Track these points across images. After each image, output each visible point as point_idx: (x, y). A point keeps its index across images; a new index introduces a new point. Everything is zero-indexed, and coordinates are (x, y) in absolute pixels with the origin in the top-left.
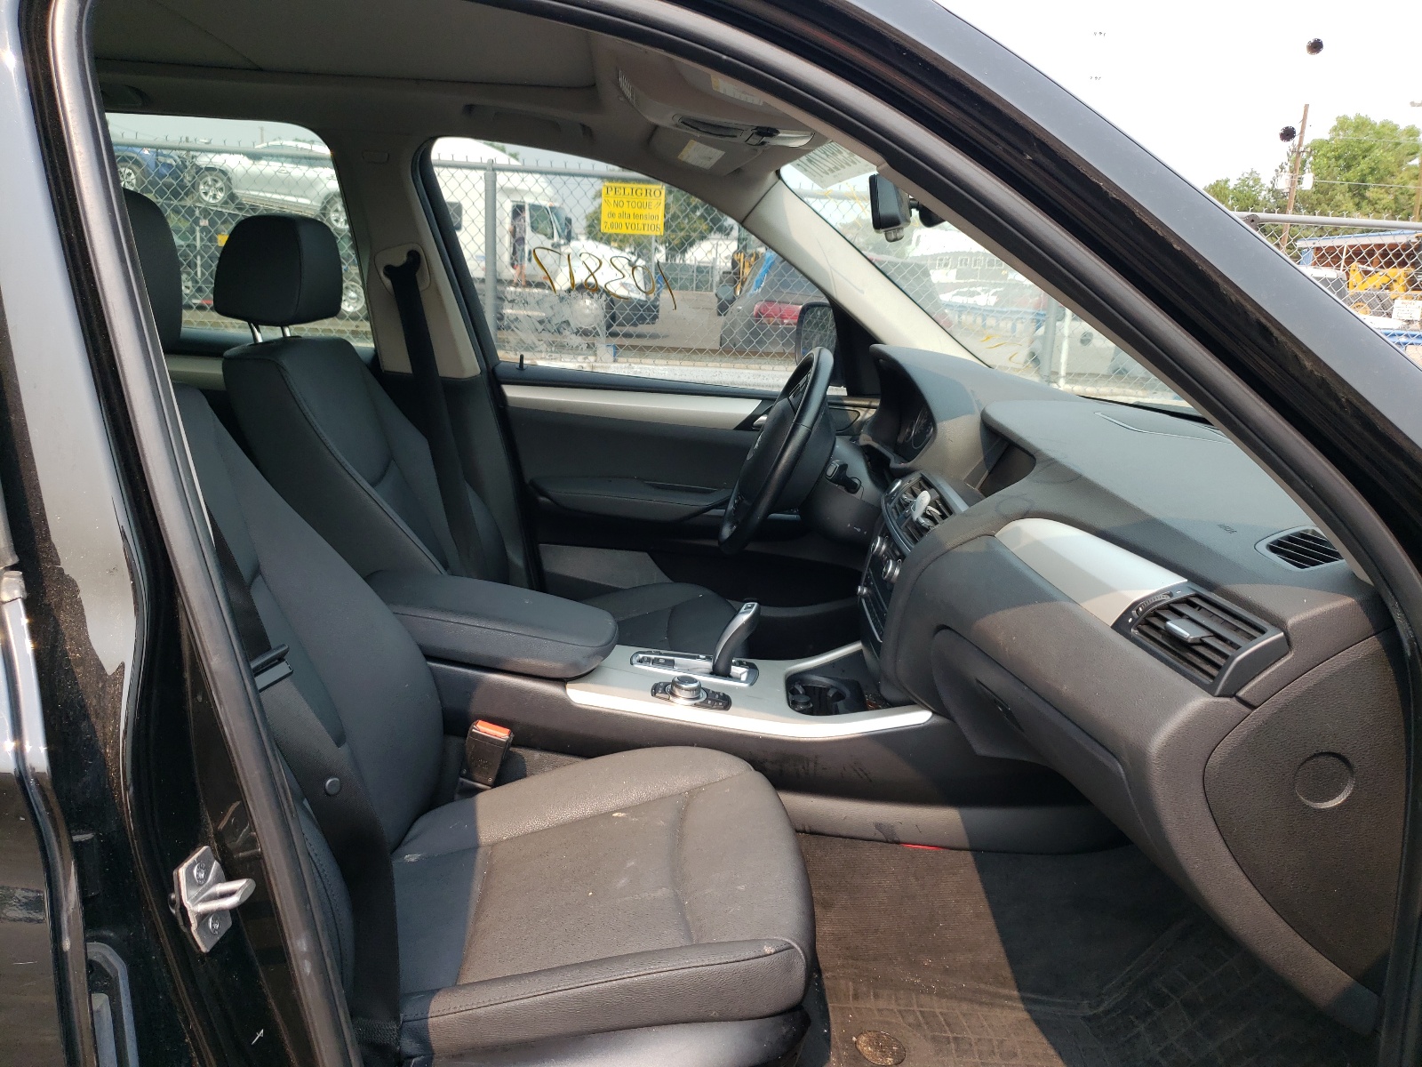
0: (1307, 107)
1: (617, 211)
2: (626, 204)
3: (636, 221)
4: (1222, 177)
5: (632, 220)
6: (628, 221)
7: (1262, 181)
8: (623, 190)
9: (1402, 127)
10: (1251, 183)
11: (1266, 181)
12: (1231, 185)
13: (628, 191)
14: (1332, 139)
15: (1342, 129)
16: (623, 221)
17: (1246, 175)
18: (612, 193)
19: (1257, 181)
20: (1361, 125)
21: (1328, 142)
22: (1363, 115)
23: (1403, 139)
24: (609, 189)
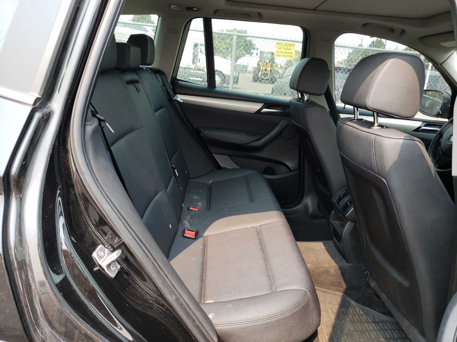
0: (397, 46)
1: (280, 50)
2: (283, 48)
3: (285, 54)
8: (282, 44)
24: (278, 43)
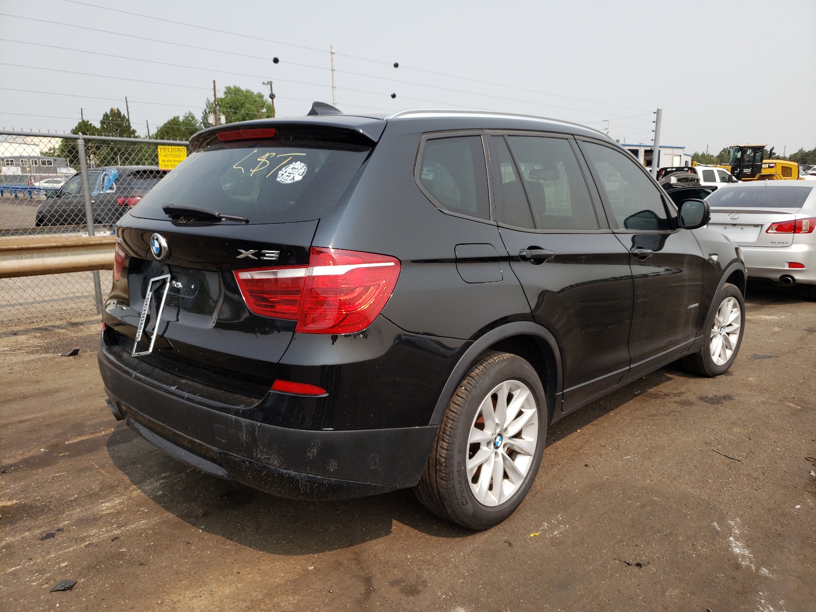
0: (214, 81)
1: (166, 159)
2: (170, 155)
3: (175, 164)
4: (176, 115)
5: (173, 163)
6: (171, 163)
7: (196, 118)
8: (167, 149)
9: (255, 93)
10: (191, 119)
11: (199, 117)
12: (181, 119)
13: (170, 150)
14: (226, 98)
15: (229, 93)
16: (169, 163)
17: (187, 115)
18: (163, 151)
19: (193, 118)
20: (237, 91)
21: (224, 99)
22: (237, 86)
23: (257, 99)
24: (162, 149)
